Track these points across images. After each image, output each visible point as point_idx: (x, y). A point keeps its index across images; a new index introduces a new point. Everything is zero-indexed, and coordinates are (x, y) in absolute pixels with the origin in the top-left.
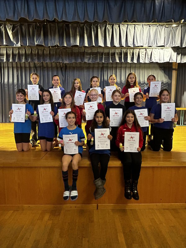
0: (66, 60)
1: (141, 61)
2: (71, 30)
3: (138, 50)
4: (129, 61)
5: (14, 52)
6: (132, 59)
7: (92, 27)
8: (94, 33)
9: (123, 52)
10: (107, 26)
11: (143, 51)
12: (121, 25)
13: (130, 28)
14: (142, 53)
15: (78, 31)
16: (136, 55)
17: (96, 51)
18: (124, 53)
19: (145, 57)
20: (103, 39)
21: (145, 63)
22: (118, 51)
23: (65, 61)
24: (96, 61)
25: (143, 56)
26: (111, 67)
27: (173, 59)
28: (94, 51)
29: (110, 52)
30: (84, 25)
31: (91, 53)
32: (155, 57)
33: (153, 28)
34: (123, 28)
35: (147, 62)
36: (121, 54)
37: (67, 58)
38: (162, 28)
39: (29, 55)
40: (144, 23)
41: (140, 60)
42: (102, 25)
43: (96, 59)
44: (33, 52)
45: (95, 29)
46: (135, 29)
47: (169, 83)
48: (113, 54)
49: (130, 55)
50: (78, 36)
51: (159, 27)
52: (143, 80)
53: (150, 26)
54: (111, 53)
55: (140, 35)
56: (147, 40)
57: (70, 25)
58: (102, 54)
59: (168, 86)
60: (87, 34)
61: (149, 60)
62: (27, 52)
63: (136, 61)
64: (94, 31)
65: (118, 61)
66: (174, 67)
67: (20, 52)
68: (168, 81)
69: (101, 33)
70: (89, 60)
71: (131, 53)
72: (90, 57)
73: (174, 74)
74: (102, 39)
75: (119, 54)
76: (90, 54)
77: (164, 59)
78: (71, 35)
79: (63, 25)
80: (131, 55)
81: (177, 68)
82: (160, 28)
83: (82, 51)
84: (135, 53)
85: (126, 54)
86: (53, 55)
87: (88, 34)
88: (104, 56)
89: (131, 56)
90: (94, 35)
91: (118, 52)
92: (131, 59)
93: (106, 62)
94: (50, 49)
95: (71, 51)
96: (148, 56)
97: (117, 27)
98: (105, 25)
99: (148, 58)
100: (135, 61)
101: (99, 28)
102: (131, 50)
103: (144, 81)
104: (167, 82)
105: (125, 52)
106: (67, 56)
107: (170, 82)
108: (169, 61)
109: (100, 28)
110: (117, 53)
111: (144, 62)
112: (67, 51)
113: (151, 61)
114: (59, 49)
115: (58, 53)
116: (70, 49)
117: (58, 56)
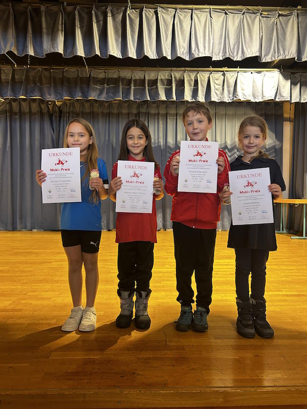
0: (50, 95)
1: (215, 98)
2: (43, 19)
3: (206, 75)
4: (188, 97)
6: (195, 93)
7: (93, 12)
8: (98, 27)
9: (175, 78)
10: (128, 12)
11: (217, 77)
12: (159, 9)
13: (182, 18)
14: (216, 82)
15: (60, 22)
16: (202, 84)
17: (115, 76)
18: (176, 80)
19: (223, 89)
20: (120, 40)
21: (222, 104)
22: (164, 76)
23: (48, 96)
24: (115, 96)
25: (217, 87)
26: (155, 114)
27: (284, 94)
28: (110, 77)
29: (147, 78)
30: (75, 8)
31: (104, 79)
32: (243, 90)
33: (234, 16)
34: (166, 15)
35: (227, 99)
36: (169, 82)
37: (52, 88)
38: (255, 17)
40: (212, 7)
41: (212, 96)
42: (118, 9)
43: (116, 92)
45: (101, 18)
46: (192, 19)
47: (277, 147)
48: (154, 83)
49: (190, 85)
50: (60, 32)
51: (247, 15)
52: (223, 142)
53: (226, 14)
54: (149, 81)
55: (205, 32)
56: (220, 43)
57: (43, 8)
58: (129, 82)
59: (274, 154)
60: (81, 28)
61: (231, 96)
63: (204, 98)
64: (98, 22)
65: (163, 97)
66: (286, 115)
68: (274, 144)
69: (115, 27)
70: (100, 94)
71: (192, 80)
72: (103, 89)
73: (288, 129)
74: (117, 40)
75: (166, 83)
76: (102, 81)
77: (264, 95)
78: (44, 30)
79: (26, 8)
80: (193, 84)
81: (292, 116)
82: (250, 17)
83: (85, 75)
84: (201, 80)
85: (181, 84)
86: (21, 82)
87: (85, 28)
88: (133, 87)
89: (192, 88)
90: (98, 30)
91: (163, 78)
92: (191, 94)
93: (138, 99)
94: (14, 71)
95: (61, 76)
96: (228, 87)
97: (151, 14)
98: (123, 8)
99: (229, 91)
100: (201, 98)
101: (109, 14)
102: (191, 74)
103: (226, 142)
104: (272, 145)
105: (178, 79)
106: (52, 84)
107: (280, 146)
108: (273, 98)
109: (113, 16)
110: (162, 80)
111: (219, 101)
112: (52, 74)
113: (235, 99)
114: (35, 71)
115: (31, 78)
116: (57, 71)
117: (32, 85)
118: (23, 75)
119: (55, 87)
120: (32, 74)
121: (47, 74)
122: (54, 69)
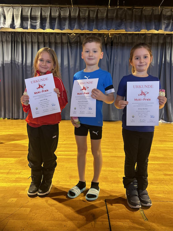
0: (131, 28)
5: (52, 14)
31: (171, 16)
37: (133, 23)
39: (75, 19)
44: (81, 15)
62: (72, 14)
67: (62, 14)
70: (167, 27)
72: (170, 23)
76: (169, 18)
83: (157, 13)
86: (112, 19)
94: (108, 10)
95: (140, 14)
106: (134, 20)
112: (134, 12)
114: (122, 10)
115: (119, 15)
116: (137, 10)
117: (119, 21)
118: (114, 13)
119: (135, 22)
120: (120, 12)
121: (130, 12)
122: (135, 9)
